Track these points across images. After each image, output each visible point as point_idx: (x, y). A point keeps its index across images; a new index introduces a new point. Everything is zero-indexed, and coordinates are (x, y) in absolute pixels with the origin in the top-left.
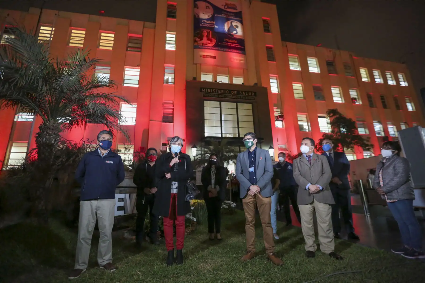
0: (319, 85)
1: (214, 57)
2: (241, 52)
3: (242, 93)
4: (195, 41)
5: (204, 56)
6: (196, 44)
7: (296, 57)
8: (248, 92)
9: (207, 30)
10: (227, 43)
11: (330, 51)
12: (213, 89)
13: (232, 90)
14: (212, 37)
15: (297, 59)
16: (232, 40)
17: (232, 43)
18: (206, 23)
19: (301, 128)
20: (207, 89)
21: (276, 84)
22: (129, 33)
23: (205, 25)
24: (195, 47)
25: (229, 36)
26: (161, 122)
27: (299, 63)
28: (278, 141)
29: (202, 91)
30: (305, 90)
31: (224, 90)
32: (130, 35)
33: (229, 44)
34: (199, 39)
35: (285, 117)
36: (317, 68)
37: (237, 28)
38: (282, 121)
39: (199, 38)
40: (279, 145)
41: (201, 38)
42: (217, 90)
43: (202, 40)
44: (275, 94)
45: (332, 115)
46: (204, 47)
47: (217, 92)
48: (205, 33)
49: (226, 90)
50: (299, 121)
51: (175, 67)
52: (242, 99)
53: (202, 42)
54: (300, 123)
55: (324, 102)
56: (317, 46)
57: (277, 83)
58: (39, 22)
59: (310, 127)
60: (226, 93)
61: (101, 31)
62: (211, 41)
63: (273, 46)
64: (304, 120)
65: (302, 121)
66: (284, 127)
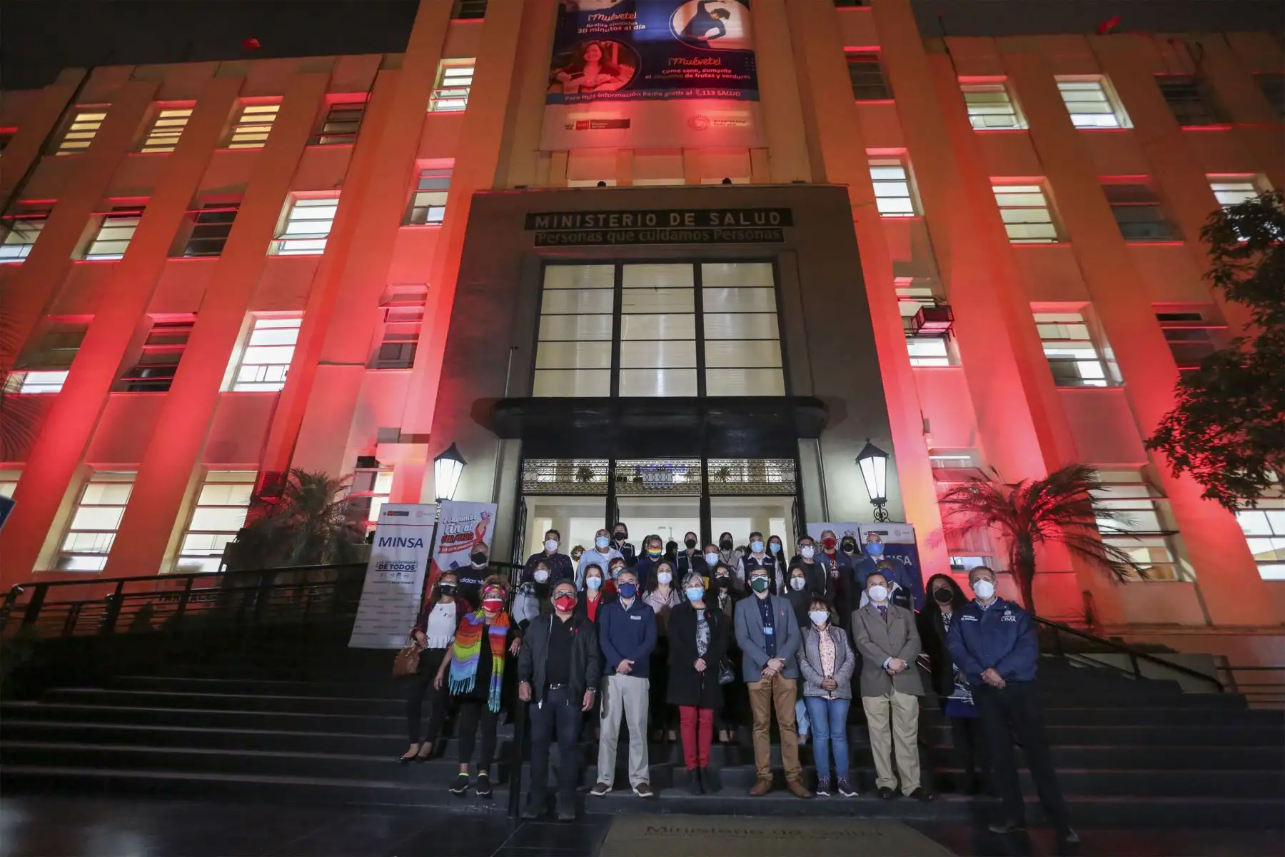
0: (1139, 177)
1: (625, 124)
2: (737, 93)
3: (722, 219)
4: (553, 81)
5: (582, 125)
6: (556, 89)
7: (997, 82)
8: (749, 214)
9: (603, 43)
10: (679, 71)
11: (1171, 41)
12: (584, 214)
13: (673, 211)
14: (619, 62)
15: (1007, 90)
16: (700, 59)
17: (700, 68)
18: (605, 22)
19: (1064, 372)
20: (560, 214)
21: (904, 185)
22: (329, 89)
23: (599, 28)
24: (550, 100)
25: (691, 46)
26: (362, 367)
27: (1016, 102)
28: (926, 431)
29: (537, 225)
30: (1060, 208)
31: (634, 213)
32: (333, 98)
33: (688, 71)
34: (569, 76)
36: (1113, 113)
37: (723, 20)
38: (944, 335)
39: (568, 72)
40: (932, 452)
41: (577, 70)
42: (602, 217)
43: (582, 75)
44: (897, 223)
46: (587, 96)
47: (601, 223)
48: (595, 52)
49: (644, 213)
50: (1045, 344)
51: (455, 168)
52: (721, 240)
53: (580, 81)
54: (1050, 351)
55: (1180, 244)
56: (1100, 31)
57: (908, 179)
58: (73, 100)
59: (1114, 368)
60: (644, 224)
61: (245, 100)
62: (615, 73)
63: (878, 48)
64: (1072, 338)
65: (1068, 340)
66: (959, 362)
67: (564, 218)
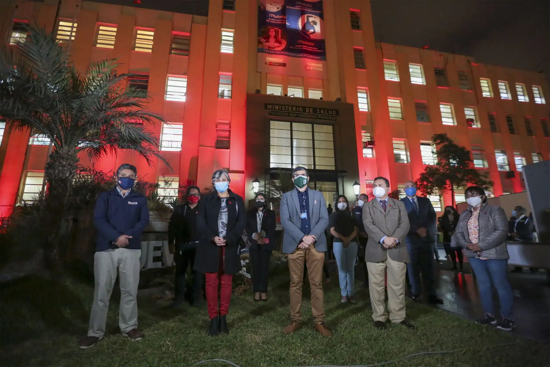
0: (424, 101)
1: (284, 65)
2: (319, 58)
3: (320, 111)
4: (260, 42)
5: (271, 64)
6: (260, 46)
7: (394, 63)
8: (328, 110)
9: (275, 28)
10: (301, 46)
11: (440, 55)
12: (282, 105)
13: (307, 107)
14: (281, 39)
15: (396, 65)
16: (308, 42)
17: (308, 46)
18: (275, 19)
19: (397, 158)
20: (275, 105)
21: (366, 99)
22: (173, 29)
23: (273, 21)
24: (260, 51)
26: (214, 148)
27: (398, 71)
28: (365, 175)
29: (268, 108)
30: (404, 108)
31: (296, 107)
32: (175, 33)
33: (304, 46)
34: (265, 40)
35: (376, 143)
36: (422, 78)
37: (314, 26)
38: (372, 148)
39: (264, 39)
40: (366, 180)
41: (267, 38)
42: (287, 107)
43: (269, 42)
44: (363, 113)
45: (439, 141)
46: (271, 51)
47: (287, 110)
48: (272, 33)
49: (299, 107)
50: (394, 150)
51: (232, 75)
52: (320, 119)
53: (268, 44)
54: (396, 152)
55: (430, 124)
56: (423, 48)
57: (367, 98)
58: (57, 15)
59: (409, 158)
60: (299, 111)
61: (138, 27)
62: (280, 43)
63: (363, 48)
64: (401, 148)
65: (399, 149)
66: (375, 156)
67: (276, 106)
